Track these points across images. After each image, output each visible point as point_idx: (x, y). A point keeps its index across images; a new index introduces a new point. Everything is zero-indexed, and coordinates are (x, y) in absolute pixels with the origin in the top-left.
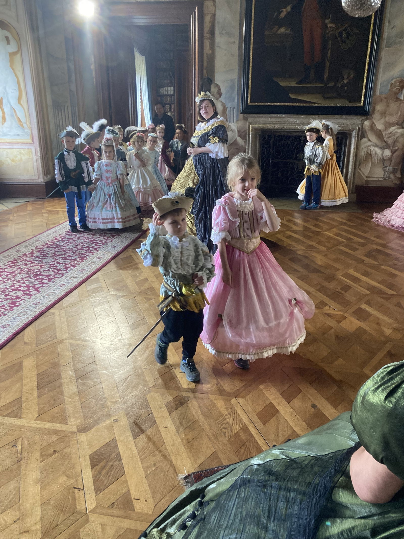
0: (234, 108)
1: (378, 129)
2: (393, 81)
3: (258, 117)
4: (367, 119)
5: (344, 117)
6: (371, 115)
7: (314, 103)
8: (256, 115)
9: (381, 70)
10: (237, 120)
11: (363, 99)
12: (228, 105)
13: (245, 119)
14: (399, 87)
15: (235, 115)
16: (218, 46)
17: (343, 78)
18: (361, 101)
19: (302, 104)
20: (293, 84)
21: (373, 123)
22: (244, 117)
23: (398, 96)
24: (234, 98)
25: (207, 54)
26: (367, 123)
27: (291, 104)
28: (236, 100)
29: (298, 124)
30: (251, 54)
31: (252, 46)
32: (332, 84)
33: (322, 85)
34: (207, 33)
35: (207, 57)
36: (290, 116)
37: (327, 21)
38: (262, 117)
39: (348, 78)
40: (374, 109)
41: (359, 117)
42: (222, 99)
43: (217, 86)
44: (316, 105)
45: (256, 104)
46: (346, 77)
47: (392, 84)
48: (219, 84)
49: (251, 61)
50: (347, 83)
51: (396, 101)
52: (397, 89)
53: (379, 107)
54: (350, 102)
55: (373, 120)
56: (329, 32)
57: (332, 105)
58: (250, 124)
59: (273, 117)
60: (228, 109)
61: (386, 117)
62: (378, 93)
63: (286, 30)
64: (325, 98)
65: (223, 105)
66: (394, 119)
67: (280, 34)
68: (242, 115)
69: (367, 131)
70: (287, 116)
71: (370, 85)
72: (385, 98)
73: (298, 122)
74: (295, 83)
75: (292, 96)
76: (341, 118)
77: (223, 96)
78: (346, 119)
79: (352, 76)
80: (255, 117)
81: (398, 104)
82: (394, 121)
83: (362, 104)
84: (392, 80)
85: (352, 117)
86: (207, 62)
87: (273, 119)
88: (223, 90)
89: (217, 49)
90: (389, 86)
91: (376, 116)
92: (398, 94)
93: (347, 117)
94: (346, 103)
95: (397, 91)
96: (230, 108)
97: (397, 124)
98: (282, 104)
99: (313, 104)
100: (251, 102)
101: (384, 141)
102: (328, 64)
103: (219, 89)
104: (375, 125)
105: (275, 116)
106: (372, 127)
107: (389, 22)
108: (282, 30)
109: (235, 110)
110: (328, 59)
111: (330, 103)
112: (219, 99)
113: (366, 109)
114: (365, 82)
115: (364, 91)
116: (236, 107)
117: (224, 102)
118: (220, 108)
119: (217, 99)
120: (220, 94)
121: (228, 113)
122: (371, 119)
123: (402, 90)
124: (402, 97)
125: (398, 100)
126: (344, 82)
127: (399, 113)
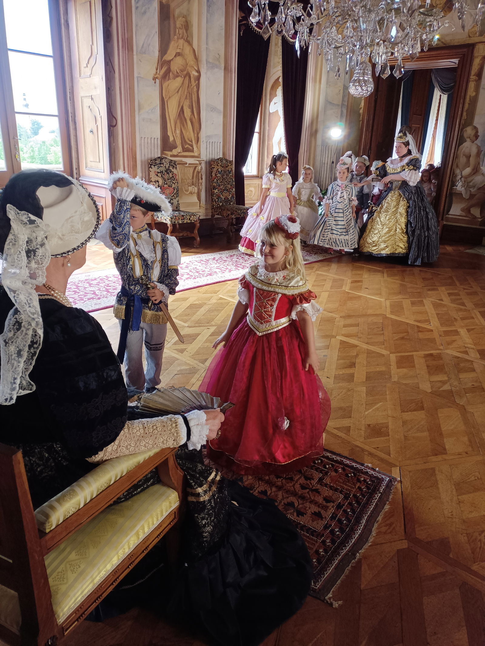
16: (483, 88)
25: (470, 96)
34: (474, 75)
35: (470, 99)
42: (478, 142)
43: (475, 128)
48: (477, 126)
65: (478, 147)
77: (480, 139)
86: (469, 104)
88: (480, 134)
89: (481, 91)
103: (477, 132)
112: (475, 142)
117: (479, 144)
118: (474, 150)
119: (473, 142)
120: (477, 136)
121: (481, 156)
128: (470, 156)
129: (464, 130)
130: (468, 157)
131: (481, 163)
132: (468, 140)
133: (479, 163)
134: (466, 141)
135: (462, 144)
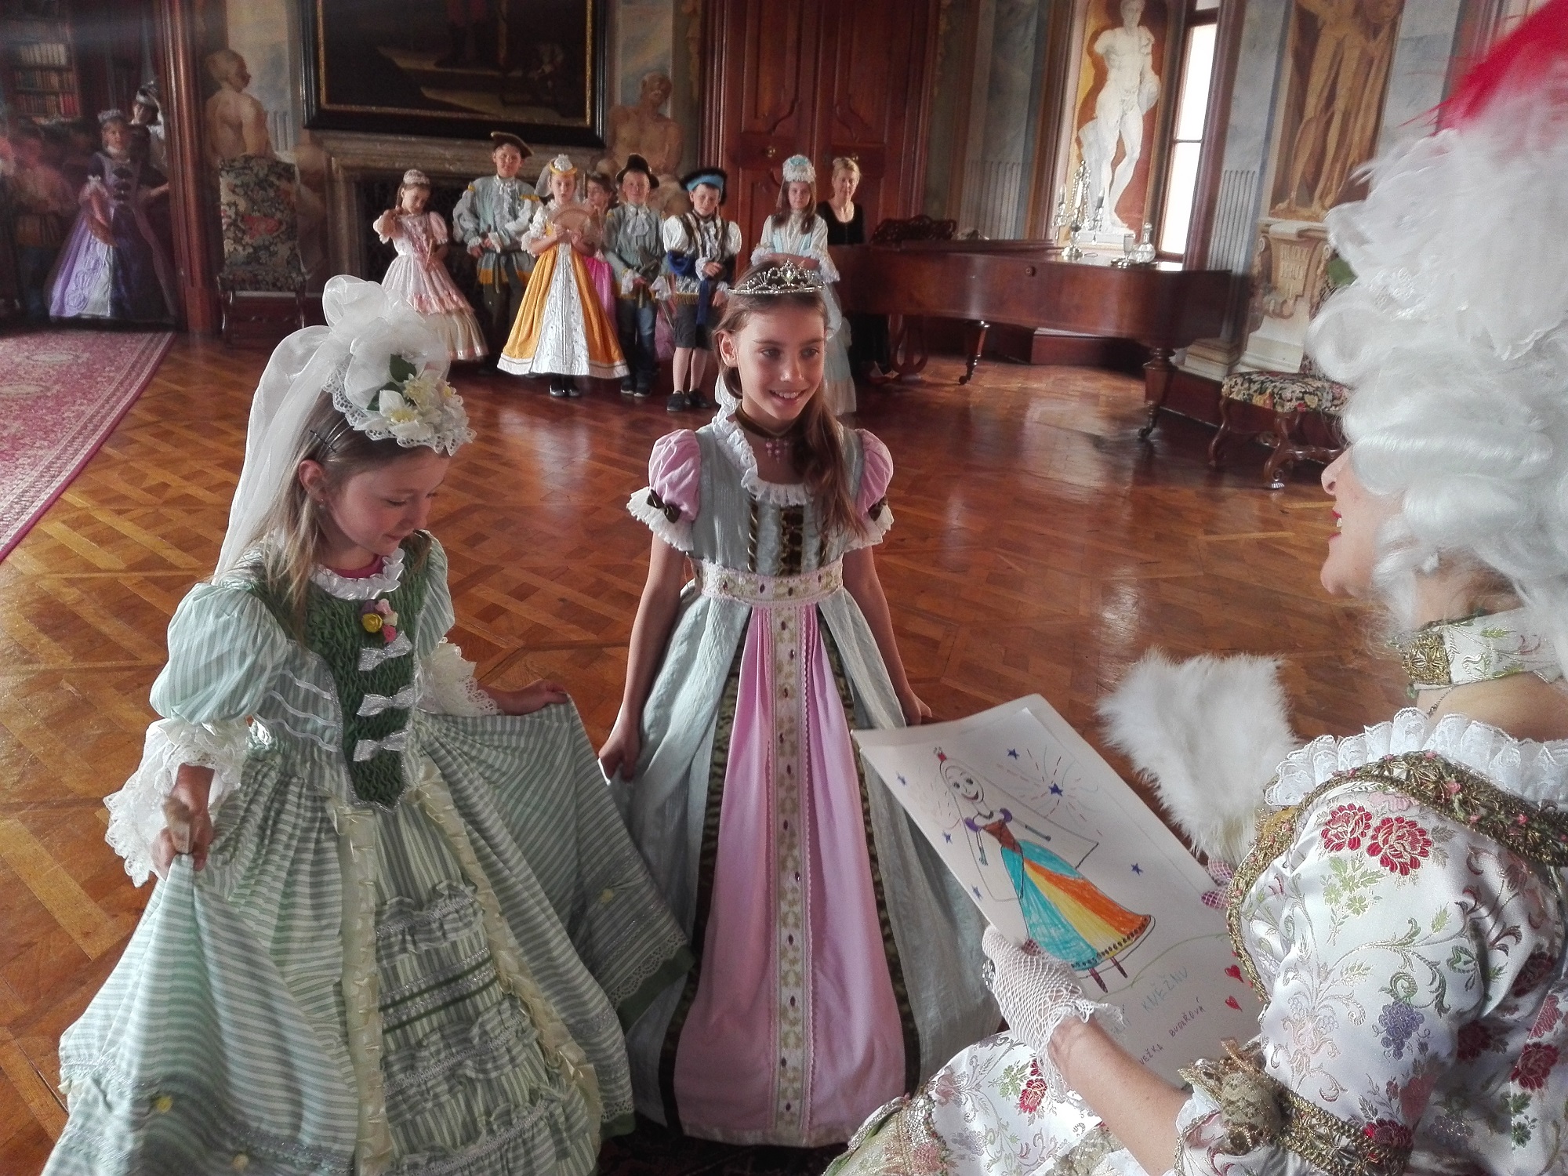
0: (285, 114)
2: (646, 78)
3: (349, 139)
4: (602, 156)
6: (611, 148)
7: (484, 113)
8: (344, 135)
9: (619, 51)
10: (297, 144)
11: (588, 111)
12: (270, 107)
13: (317, 143)
14: (660, 92)
15: (290, 131)
17: (541, 63)
18: (584, 116)
19: (454, 115)
20: (429, 66)
21: (616, 165)
22: (312, 137)
23: (661, 111)
24: (283, 90)
26: (603, 165)
27: (428, 113)
28: (289, 96)
29: (448, 160)
32: (517, 73)
33: (496, 74)
36: (427, 140)
38: (359, 139)
39: (551, 63)
40: (614, 137)
41: (584, 150)
42: (253, 89)
43: (237, 57)
44: (486, 117)
45: (342, 107)
46: (546, 59)
47: (644, 84)
48: (240, 52)
50: (551, 73)
51: (657, 121)
52: (656, 95)
53: (625, 132)
54: (563, 116)
57: (523, 119)
58: (332, 154)
59: (387, 141)
60: (269, 118)
62: (618, 100)
64: (505, 104)
65: (256, 104)
66: (658, 160)
70: (420, 139)
71: (600, 84)
72: (636, 112)
73: (448, 154)
74: (433, 63)
75: (430, 94)
77: (254, 82)
79: (560, 58)
80: (343, 139)
81: (662, 128)
82: (657, 163)
83: (588, 121)
84: (644, 74)
87: (387, 146)
88: (252, 68)
90: (640, 87)
91: (621, 150)
92: (659, 105)
95: (656, 99)
96: (275, 113)
97: (666, 170)
98: (406, 111)
99: (480, 117)
100: (329, 100)
103: (242, 65)
105: (391, 138)
109: (289, 119)
110: (502, 17)
111: (519, 117)
113: (599, 132)
114: (589, 73)
115: (589, 94)
116: (290, 112)
117: (256, 96)
118: (247, 112)
119: (239, 90)
120: (245, 79)
121: (269, 125)
122: (611, 158)
123: (666, 98)
124: (668, 114)
125: (660, 118)
126: (543, 71)
127: (667, 148)
128: (241, 124)
129: (209, 60)
130: (238, 127)
131: (273, 142)
132: (225, 85)
133: (268, 143)
134: (220, 88)
135: (212, 93)
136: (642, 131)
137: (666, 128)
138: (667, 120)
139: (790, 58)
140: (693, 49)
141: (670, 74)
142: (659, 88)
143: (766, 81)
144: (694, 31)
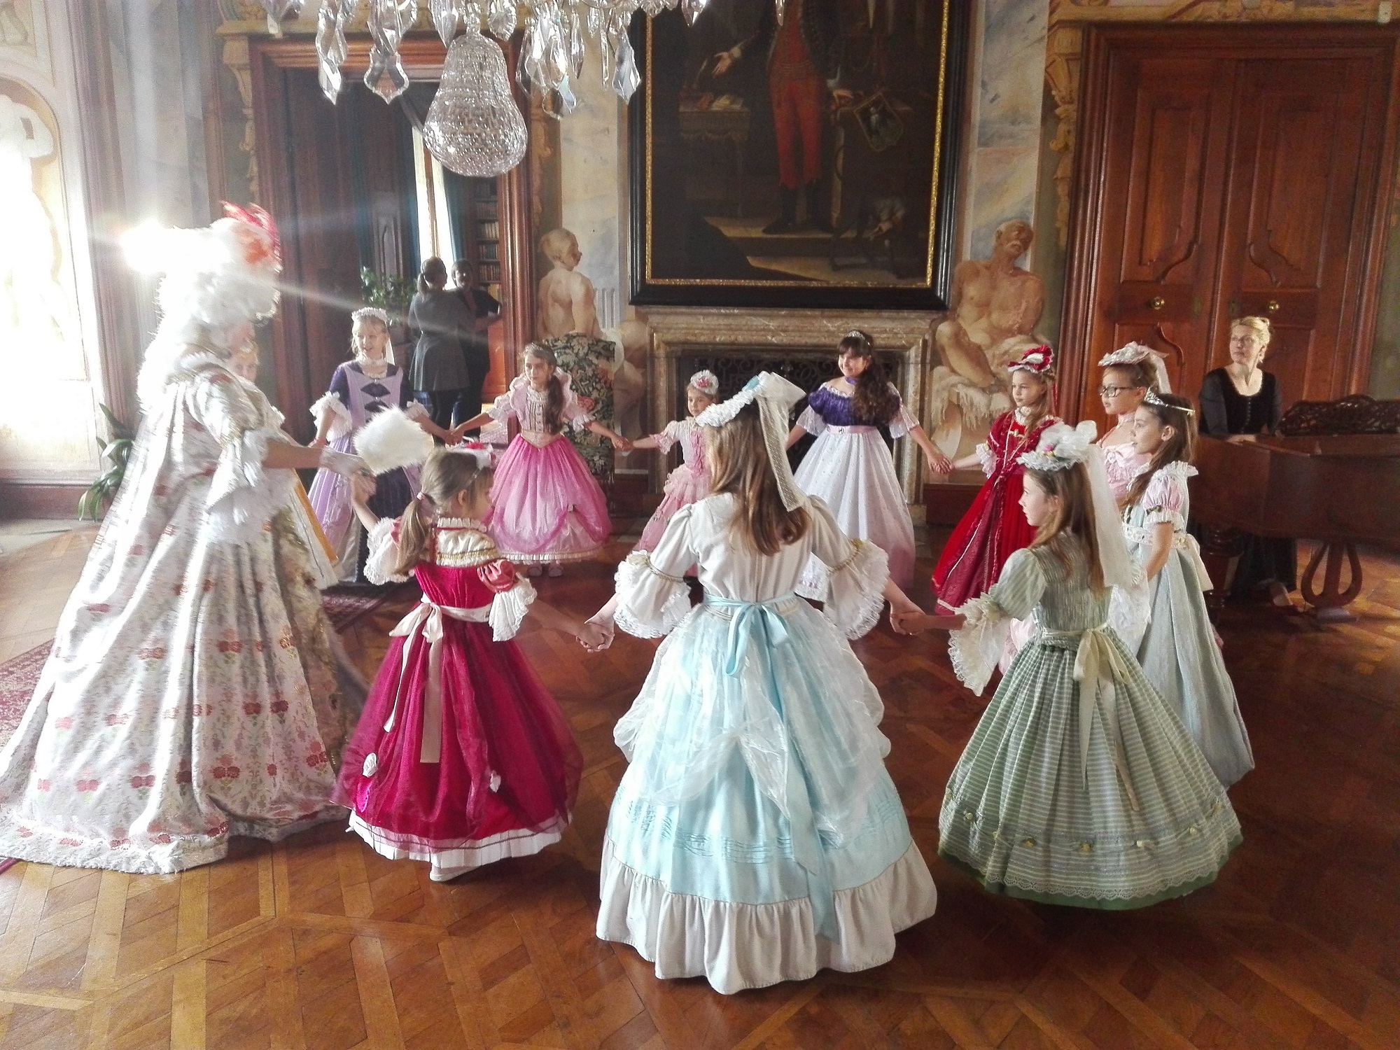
0: (613, 290)
1: (975, 344)
2: (1002, 228)
3: (672, 314)
4: (944, 319)
5: (885, 314)
6: (955, 310)
7: (810, 280)
8: (668, 309)
9: (971, 200)
10: (622, 321)
11: (930, 270)
12: (598, 284)
13: (642, 318)
14: (1018, 243)
15: (616, 308)
16: (567, 141)
17: (878, 220)
19: (780, 284)
20: (756, 233)
21: (960, 328)
22: (637, 312)
23: (1018, 263)
24: (612, 267)
25: (540, 157)
26: (945, 329)
27: (753, 283)
28: (617, 272)
29: (772, 331)
30: (649, 158)
31: (649, 140)
32: (850, 234)
33: (829, 236)
35: (541, 163)
36: (750, 311)
37: (831, 83)
38: (683, 314)
39: (890, 219)
40: (960, 295)
41: (922, 313)
42: (582, 268)
43: (569, 236)
44: (814, 284)
45: (666, 281)
47: (1000, 234)
48: (573, 230)
49: (649, 175)
50: (889, 231)
51: (1013, 275)
52: (1013, 246)
53: (972, 291)
54: (901, 276)
55: (961, 321)
56: (837, 109)
57: (855, 284)
58: (655, 329)
59: (710, 314)
60: (597, 294)
61: (990, 314)
62: (967, 256)
63: (731, 103)
64: (836, 268)
65: (586, 282)
66: (1011, 319)
67: (717, 112)
68: (633, 307)
69: (947, 348)
70: (743, 311)
71: (944, 237)
72: (988, 268)
73: (772, 325)
74: (761, 229)
75: (754, 262)
76: (881, 317)
77: (584, 260)
78: (893, 319)
79: (899, 214)
80: (666, 314)
81: (1019, 283)
82: (1010, 323)
83: (928, 281)
84: (1000, 224)
85: (905, 313)
86: (542, 177)
87: (710, 319)
89: (565, 146)
90: (994, 238)
91: (967, 311)
92: (1016, 257)
93: (893, 314)
94: (890, 281)
95: (1013, 250)
96: (604, 290)
97: (1020, 331)
98: (730, 282)
99: (807, 283)
100: (654, 276)
101: (991, 372)
102: (838, 185)
103: (574, 244)
104: (965, 334)
105: (714, 311)
106: (959, 338)
107: (984, 85)
108: (722, 103)
109: (616, 295)
110: (838, 174)
111: (850, 281)
112: (576, 269)
113: (940, 294)
114: (932, 228)
115: (931, 250)
116: (617, 288)
117: (587, 275)
118: (577, 291)
119: (570, 269)
120: (576, 256)
121: (597, 302)
122: (954, 320)
123: (1026, 249)
124: (1027, 266)
125: (1018, 271)
126: (880, 229)
127: (1024, 306)
128: (571, 302)
129: (543, 239)
130: (568, 306)
131: (600, 319)
132: (557, 263)
133: (595, 320)
134: (552, 267)
135: (546, 273)
136: (994, 288)
137: (1024, 282)
138: (1026, 273)
139: (1189, 191)
140: (1062, 190)
141: (1032, 222)
142: (1017, 239)
143: (1155, 218)
144: (1065, 168)
